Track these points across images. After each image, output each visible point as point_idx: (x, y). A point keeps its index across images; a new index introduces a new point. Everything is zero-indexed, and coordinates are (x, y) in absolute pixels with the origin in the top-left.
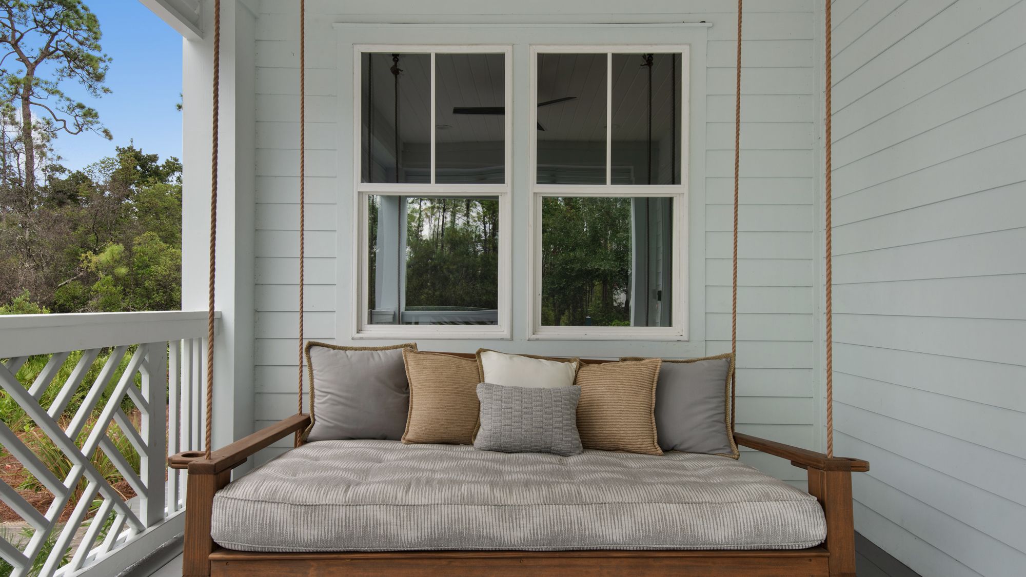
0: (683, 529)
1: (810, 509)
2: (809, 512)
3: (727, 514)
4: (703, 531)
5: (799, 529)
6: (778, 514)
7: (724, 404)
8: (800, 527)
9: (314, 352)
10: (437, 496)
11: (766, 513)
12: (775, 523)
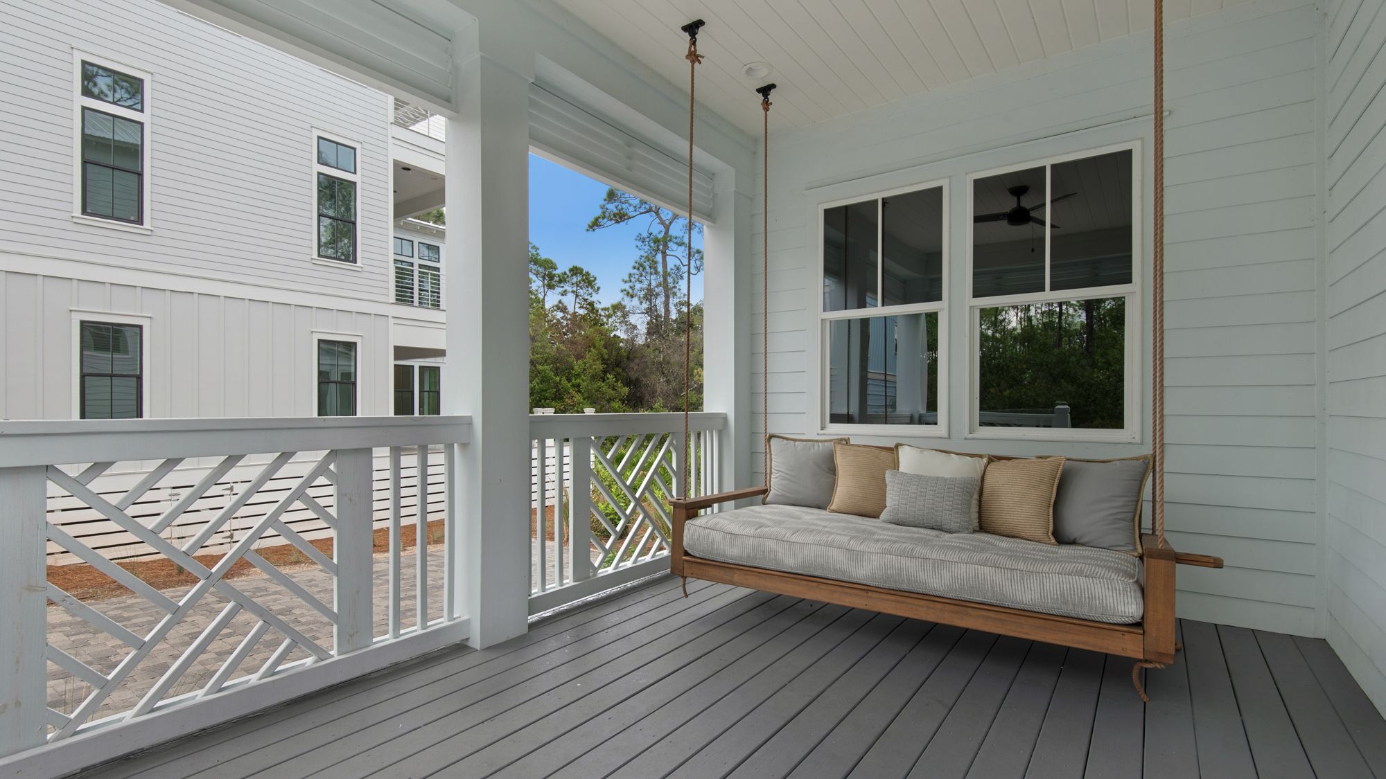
0: (993, 587)
1: (1121, 589)
2: (1119, 590)
3: (1035, 581)
4: (1011, 591)
5: (1106, 603)
6: (1086, 587)
7: (1134, 503)
8: (1108, 602)
9: (773, 441)
10: (811, 538)
11: (1073, 585)
12: (1081, 594)
